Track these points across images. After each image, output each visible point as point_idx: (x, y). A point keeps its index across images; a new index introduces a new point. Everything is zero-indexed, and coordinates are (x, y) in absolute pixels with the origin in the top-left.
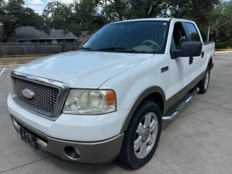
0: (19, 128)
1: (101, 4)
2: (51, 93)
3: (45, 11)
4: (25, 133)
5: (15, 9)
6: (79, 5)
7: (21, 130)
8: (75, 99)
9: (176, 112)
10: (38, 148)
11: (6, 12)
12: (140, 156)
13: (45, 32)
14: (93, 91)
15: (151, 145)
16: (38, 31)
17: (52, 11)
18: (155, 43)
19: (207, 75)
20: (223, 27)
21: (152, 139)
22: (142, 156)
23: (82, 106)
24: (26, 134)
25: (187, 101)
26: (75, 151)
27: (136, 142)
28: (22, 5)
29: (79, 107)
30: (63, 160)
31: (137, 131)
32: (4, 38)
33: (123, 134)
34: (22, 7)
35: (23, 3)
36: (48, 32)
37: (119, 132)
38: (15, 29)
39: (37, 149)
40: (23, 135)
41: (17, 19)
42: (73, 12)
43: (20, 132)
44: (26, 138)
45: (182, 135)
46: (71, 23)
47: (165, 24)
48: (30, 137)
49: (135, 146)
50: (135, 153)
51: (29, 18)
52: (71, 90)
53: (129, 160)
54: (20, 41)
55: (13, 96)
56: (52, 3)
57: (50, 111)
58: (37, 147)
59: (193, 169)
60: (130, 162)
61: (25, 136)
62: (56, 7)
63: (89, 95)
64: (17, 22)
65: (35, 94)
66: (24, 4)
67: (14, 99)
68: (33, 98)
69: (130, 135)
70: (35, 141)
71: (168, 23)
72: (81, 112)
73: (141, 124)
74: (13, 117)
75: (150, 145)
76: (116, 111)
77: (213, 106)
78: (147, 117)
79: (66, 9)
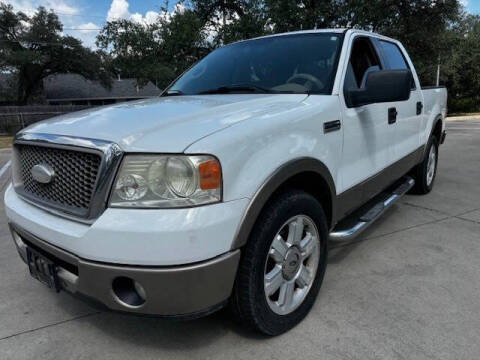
0: (25, 250)
1: (214, 24)
2: (86, 165)
3: (100, 38)
4: (36, 258)
5: (43, 39)
6: (169, 26)
7: (29, 254)
8: (136, 176)
9: (362, 224)
10: (62, 288)
11: (25, 45)
12: (281, 308)
13: (101, 83)
14: (173, 158)
15: (306, 287)
16: (89, 81)
17: (114, 38)
18: (314, 79)
19: (432, 155)
20: (467, 67)
21: (307, 274)
22: (283, 308)
23: (149, 192)
24: (38, 261)
25: (386, 203)
26: (134, 290)
27: (268, 277)
28: (58, 33)
29: (142, 194)
30: (111, 311)
31: (272, 251)
32: (20, 98)
33: (238, 251)
34: (58, 36)
35: (59, 28)
36: (107, 84)
37: (228, 248)
38: (44, 80)
39: (58, 291)
40: (33, 264)
41: (45, 58)
42: (156, 40)
43: (26, 259)
44: (38, 268)
45: (375, 273)
46: (152, 63)
47: (334, 38)
48: (46, 266)
49: (267, 285)
50: (268, 300)
51: (71, 57)
52: (127, 157)
53: (253, 314)
54: (52, 103)
55: (16, 185)
56: (115, 23)
57: (84, 206)
58: (59, 286)
59: (395, 338)
60: (256, 319)
61: (36, 264)
62: (123, 30)
63: (165, 166)
64: (47, 65)
65: (57, 172)
66: (61, 30)
67: (18, 190)
68: (53, 181)
69: (254, 258)
70: (55, 273)
71: (341, 37)
72: (147, 203)
73: (279, 237)
74: (14, 228)
75: (302, 287)
76: (221, 201)
77: (445, 216)
78: (294, 224)
79: (142, 34)
